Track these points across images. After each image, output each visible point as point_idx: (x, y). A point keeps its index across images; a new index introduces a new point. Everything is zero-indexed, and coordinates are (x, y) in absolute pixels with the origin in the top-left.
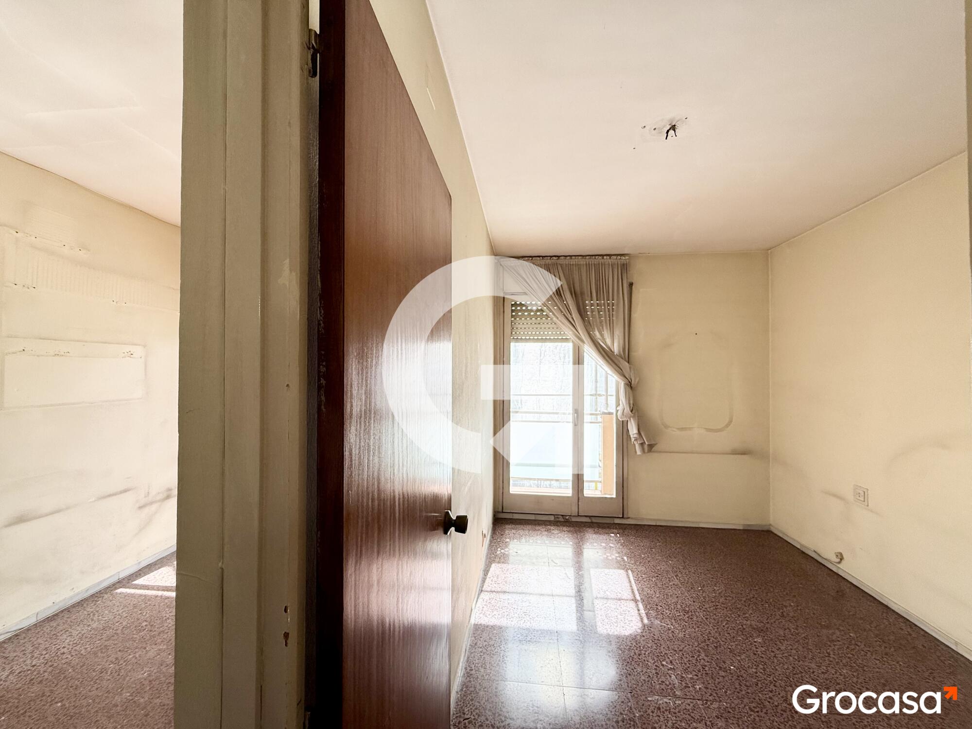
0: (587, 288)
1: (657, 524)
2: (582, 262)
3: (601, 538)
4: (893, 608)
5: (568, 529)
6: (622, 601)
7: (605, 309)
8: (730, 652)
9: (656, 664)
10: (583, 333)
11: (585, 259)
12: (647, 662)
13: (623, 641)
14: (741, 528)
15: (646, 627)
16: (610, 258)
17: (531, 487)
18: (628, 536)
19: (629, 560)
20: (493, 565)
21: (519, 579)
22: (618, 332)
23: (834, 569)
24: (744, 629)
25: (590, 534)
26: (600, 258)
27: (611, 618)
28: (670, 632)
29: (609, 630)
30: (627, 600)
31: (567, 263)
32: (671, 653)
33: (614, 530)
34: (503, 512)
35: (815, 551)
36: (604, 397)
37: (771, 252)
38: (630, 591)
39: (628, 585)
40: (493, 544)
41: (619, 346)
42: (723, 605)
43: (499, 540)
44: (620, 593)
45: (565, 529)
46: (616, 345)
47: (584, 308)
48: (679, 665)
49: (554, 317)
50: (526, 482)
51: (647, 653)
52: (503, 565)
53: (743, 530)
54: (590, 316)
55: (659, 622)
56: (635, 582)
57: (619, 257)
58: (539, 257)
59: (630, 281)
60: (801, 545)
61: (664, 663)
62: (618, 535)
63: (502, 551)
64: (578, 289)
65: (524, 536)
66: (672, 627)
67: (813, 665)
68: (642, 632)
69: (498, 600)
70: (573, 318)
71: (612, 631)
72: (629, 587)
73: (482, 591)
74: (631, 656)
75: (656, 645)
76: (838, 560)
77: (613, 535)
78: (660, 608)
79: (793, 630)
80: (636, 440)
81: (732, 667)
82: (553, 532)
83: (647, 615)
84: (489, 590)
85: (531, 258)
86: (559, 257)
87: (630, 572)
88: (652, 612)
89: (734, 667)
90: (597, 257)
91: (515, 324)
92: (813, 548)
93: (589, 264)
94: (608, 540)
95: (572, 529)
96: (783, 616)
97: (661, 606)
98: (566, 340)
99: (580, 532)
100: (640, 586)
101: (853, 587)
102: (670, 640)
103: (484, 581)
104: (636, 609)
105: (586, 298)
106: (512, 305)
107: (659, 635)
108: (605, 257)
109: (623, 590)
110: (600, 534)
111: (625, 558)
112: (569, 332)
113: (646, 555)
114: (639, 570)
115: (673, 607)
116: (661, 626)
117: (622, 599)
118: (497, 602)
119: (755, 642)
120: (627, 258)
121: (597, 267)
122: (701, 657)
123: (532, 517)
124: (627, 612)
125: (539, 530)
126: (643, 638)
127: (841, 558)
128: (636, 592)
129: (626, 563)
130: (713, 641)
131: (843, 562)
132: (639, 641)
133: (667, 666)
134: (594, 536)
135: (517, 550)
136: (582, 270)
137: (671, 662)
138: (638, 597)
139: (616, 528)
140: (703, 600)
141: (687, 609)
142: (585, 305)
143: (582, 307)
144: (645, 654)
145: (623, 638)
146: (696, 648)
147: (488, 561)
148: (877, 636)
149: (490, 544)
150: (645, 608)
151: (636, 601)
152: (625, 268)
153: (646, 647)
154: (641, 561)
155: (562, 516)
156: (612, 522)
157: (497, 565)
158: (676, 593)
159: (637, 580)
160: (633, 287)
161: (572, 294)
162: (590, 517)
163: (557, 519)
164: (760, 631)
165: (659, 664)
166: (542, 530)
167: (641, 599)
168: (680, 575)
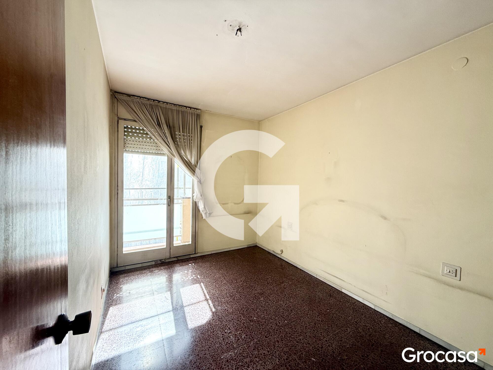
0: (177, 124)
1: (212, 253)
2: (174, 108)
3: (184, 268)
4: (298, 267)
5: (164, 267)
6: (200, 303)
7: (187, 138)
8: (253, 310)
9: (222, 333)
10: (174, 151)
11: (176, 106)
12: (217, 335)
13: (204, 327)
14: (246, 247)
15: (214, 313)
16: (190, 109)
17: (137, 246)
18: (198, 263)
19: (201, 277)
20: (111, 309)
21: (132, 312)
22: (194, 152)
23: (280, 257)
24: (256, 296)
25: (177, 267)
26: (185, 108)
27: (196, 316)
28: (226, 311)
29: (195, 324)
30: (203, 301)
31: (165, 107)
32: (228, 323)
33: (191, 262)
34: (117, 267)
35: (273, 251)
36: (183, 189)
37: (261, 123)
38: (203, 295)
39: (202, 291)
40: (110, 292)
41: (195, 160)
42: (246, 287)
43: (115, 288)
44: (199, 298)
45: (162, 268)
46: (193, 159)
47: (175, 136)
48: (233, 328)
49: (155, 139)
50: (133, 243)
51: (217, 329)
52: (119, 306)
53: (247, 247)
54: (179, 141)
55: (220, 308)
56: (206, 289)
57: (195, 110)
58: (146, 98)
59: (201, 124)
60: (268, 249)
61: (226, 331)
62: (193, 264)
63: (118, 295)
64: (171, 124)
65: (134, 280)
66: (227, 308)
67: (282, 303)
68: (213, 317)
69: (116, 334)
70: (168, 141)
71: (197, 323)
72: (203, 293)
73: (101, 332)
74: (209, 335)
75: (221, 322)
76: (281, 253)
77: (190, 265)
78: (219, 299)
79: (272, 289)
80: (203, 211)
81: (255, 318)
82: (154, 272)
83: (214, 306)
84: (108, 329)
85: (139, 98)
86: (159, 101)
87: (202, 284)
88: (216, 303)
89: (256, 317)
90: (183, 107)
91: (127, 140)
92: (272, 250)
93: (178, 110)
94: (188, 268)
95: (167, 267)
96: (268, 283)
97: (220, 298)
98: (163, 154)
99: (172, 267)
100: (208, 290)
101: (286, 263)
102: (227, 316)
103: (103, 324)
104: (208, 305)
105: (176, 130)
106: (125, 127)
107: (221, 316)
108: (188, 108)
109: (200, 295)
110: (183, 266)
111: (199, 276)
112: (165, 150)
113: (209, 271)
114: (206, 281)
115: (225, 296)
116: (221, 309)
117: (200, 301)
118: (115, 336)
119: (261, 300)
120: (200, 111)
121: (183, 112)
122: (242, 319)
123: (140, 265)
124: (204, 308)
125: (145, 273)
126: (214, 321)
127: (282, 251)
128: (207, 294)
129: (199, 279)
130: (245, 307)
131: (283, 253)
132: (212, 324)
133: (228, 332)
134: (180, 268)
135: (130, 291)
136: (174, 113)
137: (229, 328)
138: (208, 297)
139: (192, 260)
140: (238, 287)
141: (232, 295)
142: (175, 135)
143: (173, 136)
144: (216, 330)
145: (204, 326)
146: (239, 315)
147: (106, 307)
148: (297, 280)
149: (108, 293)
150: (213, 302)
151: (207, 300)
152: (198, 117)
153: (216, 325)
154: (207, 275)
155: (160, 260)
156: (189, 257)
157: (114, 307)
158: (225, 288)
159: (206, 287)
160: (203, 128)
161: (167, 126)
162: (177, 257)
163: (157, 263)
164: (261, 294)
165: (223, 333)
166: (147, 272)
167: (210, 297)
168: (226, 278)
